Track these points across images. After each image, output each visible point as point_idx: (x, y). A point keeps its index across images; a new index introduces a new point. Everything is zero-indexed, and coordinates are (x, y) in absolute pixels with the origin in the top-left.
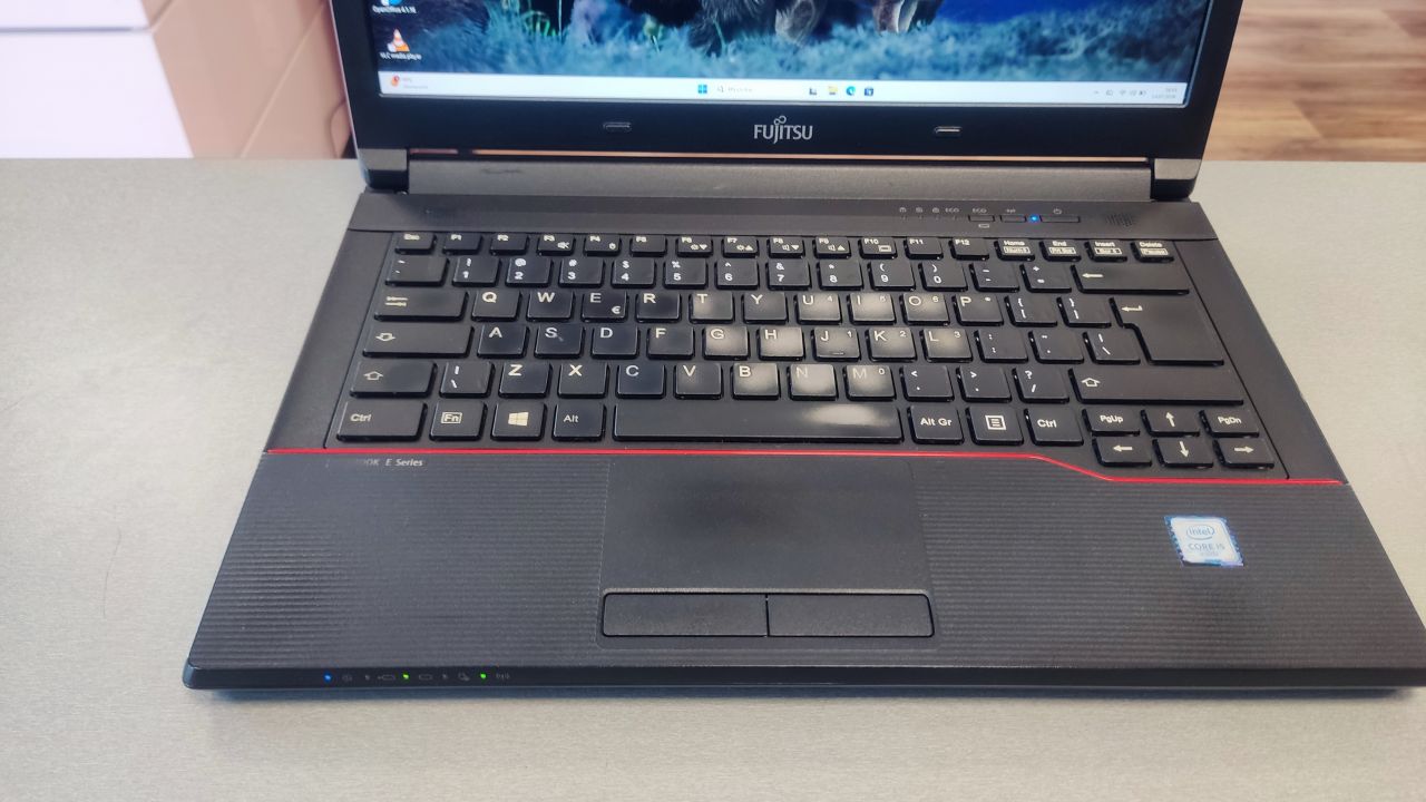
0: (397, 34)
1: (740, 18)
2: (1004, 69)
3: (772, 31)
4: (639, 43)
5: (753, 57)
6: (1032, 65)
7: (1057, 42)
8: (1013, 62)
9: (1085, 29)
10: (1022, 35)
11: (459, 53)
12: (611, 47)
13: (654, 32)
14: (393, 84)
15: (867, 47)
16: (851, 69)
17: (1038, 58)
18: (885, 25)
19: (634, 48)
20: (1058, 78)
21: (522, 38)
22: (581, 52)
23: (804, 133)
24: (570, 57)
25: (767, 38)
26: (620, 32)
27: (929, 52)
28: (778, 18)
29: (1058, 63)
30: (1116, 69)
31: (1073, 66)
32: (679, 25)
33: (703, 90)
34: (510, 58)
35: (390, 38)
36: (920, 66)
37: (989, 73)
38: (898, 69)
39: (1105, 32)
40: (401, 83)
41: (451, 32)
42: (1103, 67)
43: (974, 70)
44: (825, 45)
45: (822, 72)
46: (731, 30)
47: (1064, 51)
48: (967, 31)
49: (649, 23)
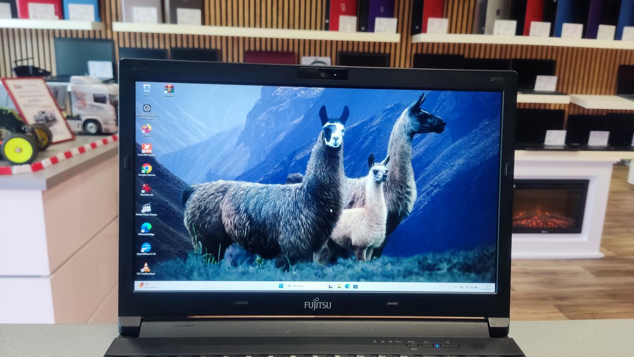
0: (146, 265)
1: (297, 255)
2: (414, 277)
3: (312, 261)
4: (253, 266)
5: (303, 272)
6: (426, 275)
7: (435, 265)
8: (417, 274)
9: (446, 260)
10: (420, 263)
11: (172, 272)
12: (240, 268)
13: (260, 262)
14: (140, 286)
15: (353, 267)
16: (347, 277)
17: (428, 272)
18: (360, 258)
19: (251, 268)
20: (438, 281)
21: (201, 265)
22: (227, 270)
23: (327, 306)
24: (222, 273)
25: (309, 264)
26: (245, 262)
27: (380, 270)
28: (314, 255)
29: (437, 274)
30: (462, 277)
31: (443, 276)
32: (271, 259)
33: (281, 286)
34: (195, 274)
35: (143, 267)
36: (377, 275)
37: (408, 279)
38: (368, 277)
39: (455, 261)
40: (144, 286)
41: (170, 263)
42: (456, 276)
43: (401, 278)
44: (335, 266)
45: (334, 278)
46: (294, 261)
47: (439, 269)
48: (396, 261)
49: (258, 258)
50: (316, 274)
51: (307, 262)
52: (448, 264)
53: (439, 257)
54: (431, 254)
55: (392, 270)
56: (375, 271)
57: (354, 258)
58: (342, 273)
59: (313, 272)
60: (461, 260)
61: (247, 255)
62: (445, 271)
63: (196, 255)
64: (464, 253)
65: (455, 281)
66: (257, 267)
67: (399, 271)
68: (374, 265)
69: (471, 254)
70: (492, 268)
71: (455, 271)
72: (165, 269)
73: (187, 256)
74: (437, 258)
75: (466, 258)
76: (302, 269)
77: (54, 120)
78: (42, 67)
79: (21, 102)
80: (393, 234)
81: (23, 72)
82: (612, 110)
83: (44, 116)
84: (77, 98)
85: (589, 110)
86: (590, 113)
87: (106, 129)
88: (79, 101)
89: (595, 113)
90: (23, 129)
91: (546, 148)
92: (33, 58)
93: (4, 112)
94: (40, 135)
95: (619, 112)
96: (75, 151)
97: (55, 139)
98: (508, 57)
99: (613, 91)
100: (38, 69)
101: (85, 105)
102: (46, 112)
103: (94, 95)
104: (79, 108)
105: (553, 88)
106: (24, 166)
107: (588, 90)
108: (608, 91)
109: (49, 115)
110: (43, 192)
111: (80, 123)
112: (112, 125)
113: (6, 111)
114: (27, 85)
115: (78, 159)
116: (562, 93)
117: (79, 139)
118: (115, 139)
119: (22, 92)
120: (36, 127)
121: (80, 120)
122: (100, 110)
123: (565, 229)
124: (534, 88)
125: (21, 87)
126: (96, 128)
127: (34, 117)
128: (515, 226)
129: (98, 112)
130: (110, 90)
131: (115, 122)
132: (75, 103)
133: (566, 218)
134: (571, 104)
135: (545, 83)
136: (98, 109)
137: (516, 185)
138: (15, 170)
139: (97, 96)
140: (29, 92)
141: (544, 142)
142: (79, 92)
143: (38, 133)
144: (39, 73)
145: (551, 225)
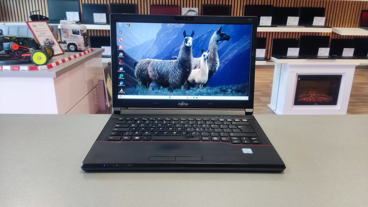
0: (122, 89)
1: (176, 86)
2: (218, 94)
3: (181, 88)
4: (160, 90)
5: (178, 92)
6: (223, 94)
7: (226, 90)
8: (219, 93)
9: (230, 88)
10: (220, 89)
11: (131, 92)
12: (155, 91)
13: (162, 89)
14: (120, 97)
15: (196, 91)
16: (194, 94)
17: (224, 92)
18: (198, 87)
19: (159, 91)
20: (227, 96)
21: (141, 89)
22: (151, 92)
23: (187, 104)
24: (149, 92)
25: (180, 89)
26: (157, 89)
27: (206, 92)
28: (182, 86)
29: (227, 93)
30: (236, 94)
31: (229, 94)
32: (166, 87)
33: (170, 97)
34: (139, 93)
35: (121, 90)
36: (205, 94)
37: (216, 95)
38: (201, 94)
39: (233, 89)
40: (121, 97)
41: (130, 89)
42: (234, 94)
43: (213, 95)
44: (189, 90)
45: (189, 95)
46: (174, 88)
47: (227, 91)
48: (212, 88)
49: (162, 87)
50: (183, 93)
51: (179, 89)
52: (231, 89)
53: (228, 87)
54: (225, 86)
55: (210, 92)
56: (204, 92)
57: (196, 87)
58: (192, 92)
59: (181, 93)
60: (236, 88)
61: (158, 86)
62: (230, 92)
63: (139, 86)
64: (237, 85)
65: (233, 96)
66: (161, 90)
67: (213, 92)
68: (204, 90)
69: (239, 86)
70: (247, 91)
71: (233, 92)
72: (128, 91)
73: (136, 86)
74: (227, 87)
75: (237, 87)
76: (177, 91)
77: (53, 43)
78: (44, 15)
79: (37, 34)
80: (210, 78)
81: (35, 18)
82: (357, 36)
83: (48, 41)
84: (63, 32)
85: (343, 36)
86: (344, 38)
87: (79, 48)
88: (65, 34)
89: (347, 38)
90: (40, 47)
91: (318, 57)
92: (39, 11)
93: (30, 40)
94: (48, 51)
95: (361, 37)
96: (66, 59)
97: (55, 53)
98: (298, 6)
99: (357, 25)
100: (42, 16)
101: (68, 35)
102: (49, 39)
103: (72, 30)
104: (65, 37)
105: (323, 24)
106: (43, 66)
107: (343, 25)
108: (355, 25)
109: (51, 41)
110: (54, 79)
111: (66, 45)
112: (82, 46)
113: (31, 38)
114: (38, 25)
115: (68, 64)
116: (328, 27)
117: (66, 53)
118: (85, 53)
119: (37, 29)
120: (46, 47)
121: (66, 44)
122: (76, 38)
123: (328, 102)
124: (312, 24)
125: (36, 26)
126: (74, 48)
127: (43, 42)
128: (299, 101)
129: (75, 39)
130: (81, 27)
131: (84, 45)
132: (63, 35)
133: (328, 96)
134: (333, 32)
135: (319, 21)
136: (75, 38)
137: (301, 78)
138: (39, 68)
139: (75, 31)
140: (40, 29)
141: (317, 54)
142: (65, 29)
143: (47, 50)
144: (44, 18)
145: (320, 100)
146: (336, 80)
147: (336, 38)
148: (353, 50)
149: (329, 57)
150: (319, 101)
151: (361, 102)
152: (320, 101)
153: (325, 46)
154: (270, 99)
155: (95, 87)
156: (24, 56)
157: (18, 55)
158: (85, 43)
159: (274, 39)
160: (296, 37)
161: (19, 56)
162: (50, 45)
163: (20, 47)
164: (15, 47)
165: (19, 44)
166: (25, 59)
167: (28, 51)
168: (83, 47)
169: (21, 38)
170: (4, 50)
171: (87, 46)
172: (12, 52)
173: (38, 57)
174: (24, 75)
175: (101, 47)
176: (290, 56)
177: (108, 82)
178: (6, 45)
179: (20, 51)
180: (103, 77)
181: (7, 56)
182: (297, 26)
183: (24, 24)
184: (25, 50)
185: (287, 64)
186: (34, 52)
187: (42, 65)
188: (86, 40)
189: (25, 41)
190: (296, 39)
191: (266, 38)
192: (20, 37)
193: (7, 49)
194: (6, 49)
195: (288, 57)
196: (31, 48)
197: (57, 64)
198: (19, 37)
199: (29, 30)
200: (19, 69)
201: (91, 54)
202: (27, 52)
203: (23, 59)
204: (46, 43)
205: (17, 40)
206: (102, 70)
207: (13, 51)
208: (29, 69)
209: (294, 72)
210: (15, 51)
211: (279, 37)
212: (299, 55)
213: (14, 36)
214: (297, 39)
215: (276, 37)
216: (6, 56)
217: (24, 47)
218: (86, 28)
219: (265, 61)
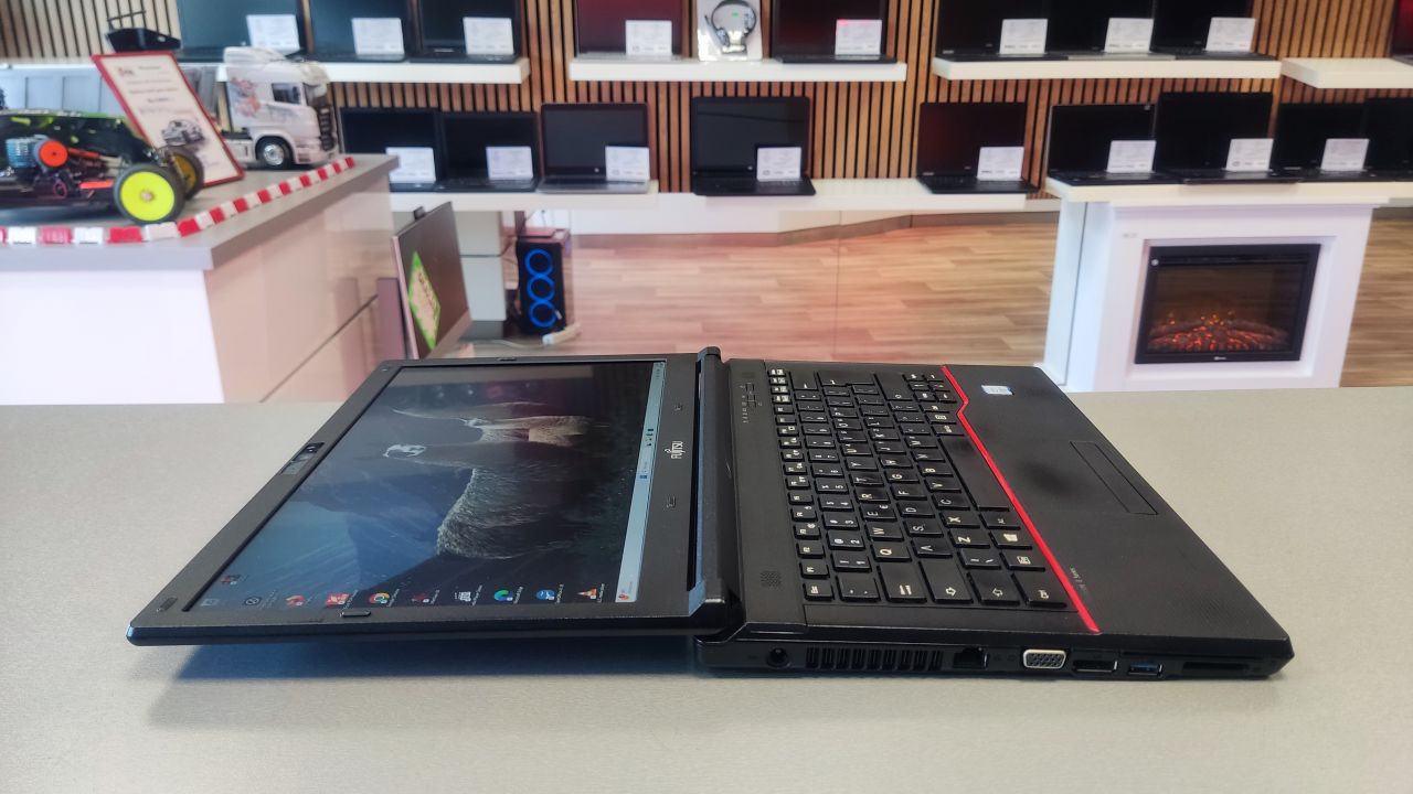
77: (201, 139)
78: (164, 30)
79: (135, 103)
81: (128, 42)
82: (1378, 91)
83: (180, 129)
84: (239, 93)
85: (1325, 90)
86: (1329, 99)
87: (300, 155)
88: (243, 100)
89: (1339, 99)
90: (149, 154)
91: (1229, 177)
92: (143, 12)
93: (108, 125)
94: (182, 169)
95: (1393, 95)
96: (252, 198)
97: (209, 177)
99: (1381, 46)
100: (157, 34)
101: (257, 107)
102: (184, 123)
103: (273, 85)
104: (246, 114)
105: (1245, 44)
106: (164, 225)
107: (1324, 49)
108: (1370, 47)
109: (190, 130)
110: (205, 273)
111: (250, 144)
112: (312, 147)
113: (112, 121)
114: (141, 68)
115: (258, 215)
116: (1266, 57)
117: (250, 176)
118: (323, 175)
119: (134, 83)
120: (171, 153)
121: (250, 138)
122: (288, 118)
123: (1265, 350)
124: (1205, 46)
125: (130, 72)
126: (282, 154)
127: (160, 133)
128: (1156, 347)
129: (284, 120)
130: (305, 73)
131: (318, 142)
132: (237, 104)
133: (1267, 327)
134: (1284, 78)
135: (1230, 33)
136: (284, 115)
137: (1160, 259)
138: (148, 232)
139: (280, 88)
140: (147, 82)
141: (1225, 165)
142: (243, 81)
143: (177, 164)
144: (160, 43)
145: (1234, 344)
146: (1297, 263)
147: (1297, 99)
148: (1362, 145)
149: (1269, 174)
150: (1230, 347)
151: (1397, 348)
152: (1238, 346)
153: (1258, 133)
154: (1043, 343)
155: (367, 305)
156: (87, 191)
157: (63, 186)
158: (322, 133)
159: (1055, 107)
160: (1144, 99)
161: (70, 189)
162: (188, 147)
163: (71, 156)
164: (54, 154)
165: (68, 144)
166: (91, 200)
167: (104, 168)
168: (314, 152)
169: (75, 120)
170: (9, 169)
171: (332, 146)
172: (42, 175)
173: (143, 191)
174: (89, 262)
175: (384, 152)
176: (1119, 174)
177: (416, 286)
178: (16, 146)
179: (74, 168)
180: (394, 268)
181: (23, 188)
182: (1146, 56)
183: (87, 65)
184: (90, 164)
185: (1107, 202)
186: (126, 172)
187: (159, 222)
188: (324, 123)
189: (92, 132)
190: (1143, 106)
191: (1025, 105)
192: (72, 115)
193: (21, 164)
194: (18, 164)
195: (1109, 178)
196: (115, 156)
197: (218, 216)
198: (66, 115)
199: (106, 87)
200: (70, 237)
201: (348, 176)
202: (101, 175)
203: (87, 200)
204: (174, 139)
205: (58, 128)
206: (392, 240)
207: (45, 170)
208: (108, 238)
209: (1135, 235)
210: (53, 170)
211: (1077, 100)
212: (1153, 169)
213: (46, 112)
214: (1147, 108)
215: (1065, 101)
216: (17, 191)
217: (88, 154)
218: (325, 76)
219: (1023, 196)
